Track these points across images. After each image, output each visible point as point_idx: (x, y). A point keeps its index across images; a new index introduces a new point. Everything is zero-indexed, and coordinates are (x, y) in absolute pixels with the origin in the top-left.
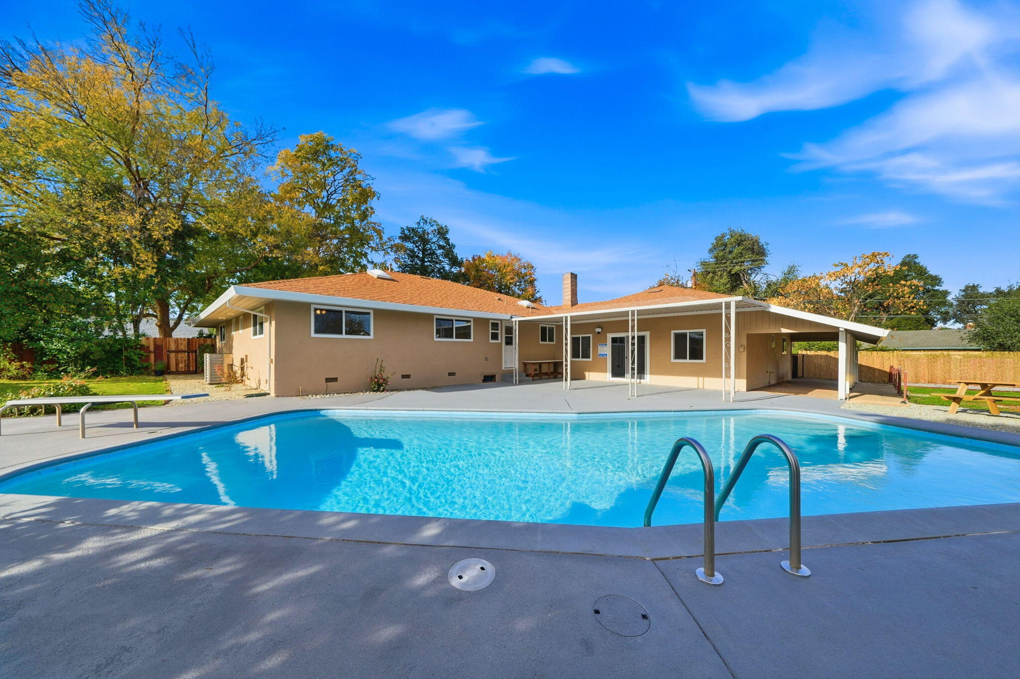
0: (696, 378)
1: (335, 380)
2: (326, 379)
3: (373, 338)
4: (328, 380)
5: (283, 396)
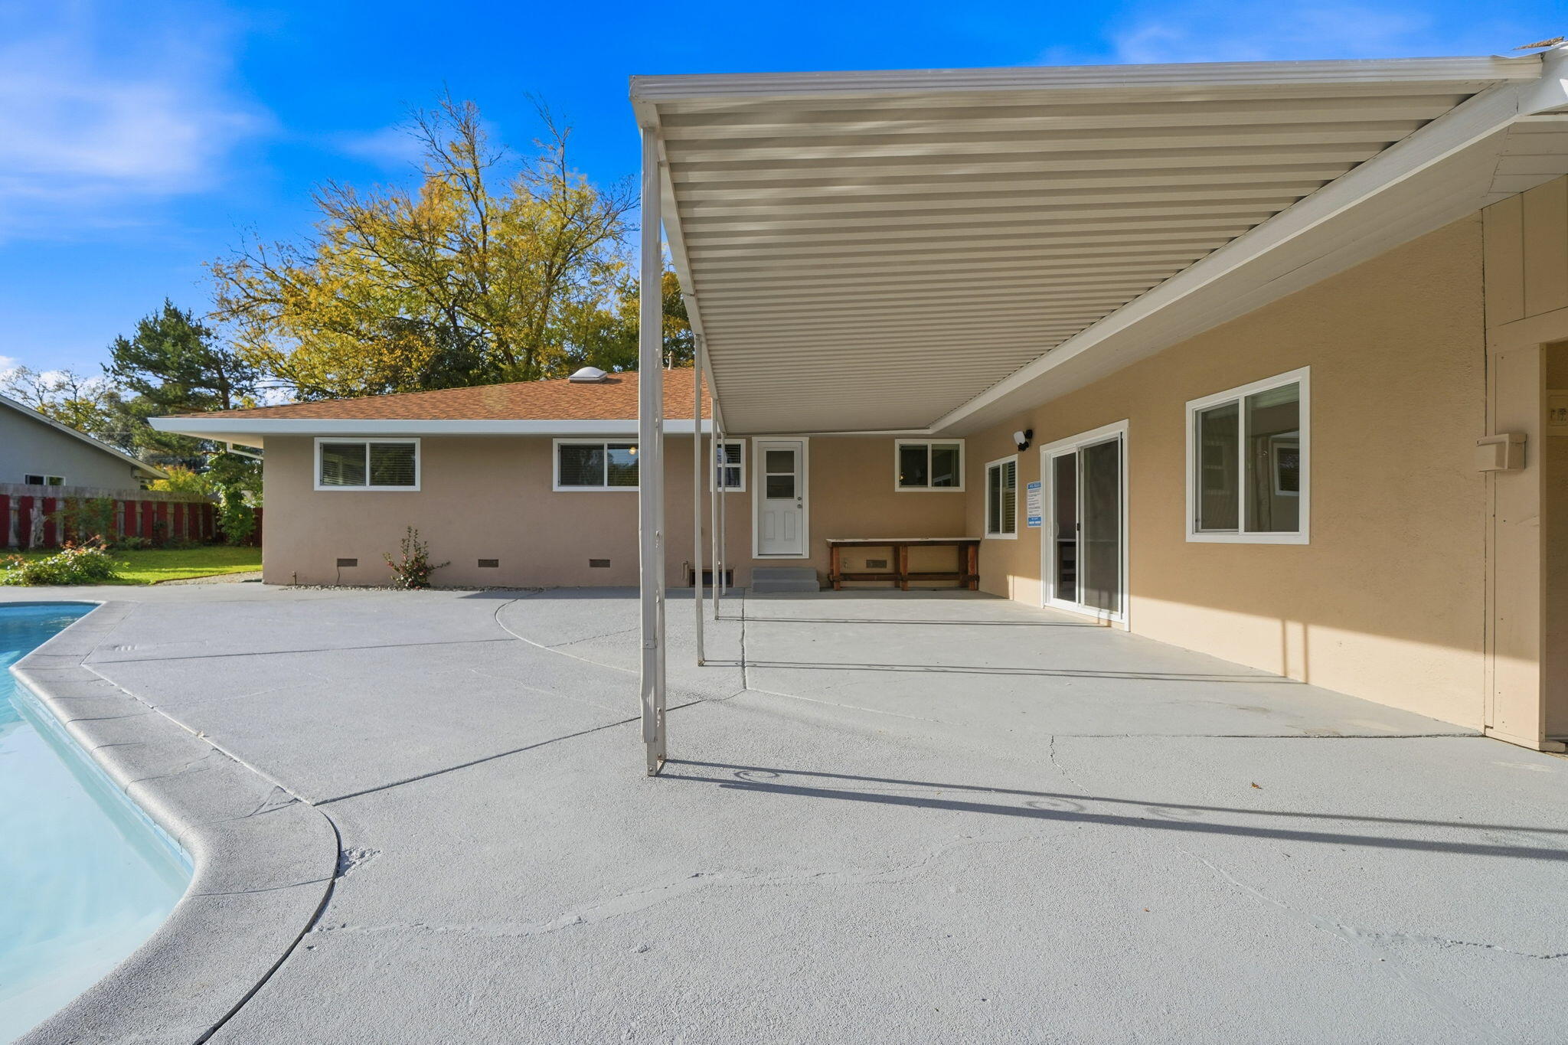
0: (1274, 625)
1: (352, 562)
2: (339, 560)
3: (419, 490)
4: (342, 562)
5: (273, 584)
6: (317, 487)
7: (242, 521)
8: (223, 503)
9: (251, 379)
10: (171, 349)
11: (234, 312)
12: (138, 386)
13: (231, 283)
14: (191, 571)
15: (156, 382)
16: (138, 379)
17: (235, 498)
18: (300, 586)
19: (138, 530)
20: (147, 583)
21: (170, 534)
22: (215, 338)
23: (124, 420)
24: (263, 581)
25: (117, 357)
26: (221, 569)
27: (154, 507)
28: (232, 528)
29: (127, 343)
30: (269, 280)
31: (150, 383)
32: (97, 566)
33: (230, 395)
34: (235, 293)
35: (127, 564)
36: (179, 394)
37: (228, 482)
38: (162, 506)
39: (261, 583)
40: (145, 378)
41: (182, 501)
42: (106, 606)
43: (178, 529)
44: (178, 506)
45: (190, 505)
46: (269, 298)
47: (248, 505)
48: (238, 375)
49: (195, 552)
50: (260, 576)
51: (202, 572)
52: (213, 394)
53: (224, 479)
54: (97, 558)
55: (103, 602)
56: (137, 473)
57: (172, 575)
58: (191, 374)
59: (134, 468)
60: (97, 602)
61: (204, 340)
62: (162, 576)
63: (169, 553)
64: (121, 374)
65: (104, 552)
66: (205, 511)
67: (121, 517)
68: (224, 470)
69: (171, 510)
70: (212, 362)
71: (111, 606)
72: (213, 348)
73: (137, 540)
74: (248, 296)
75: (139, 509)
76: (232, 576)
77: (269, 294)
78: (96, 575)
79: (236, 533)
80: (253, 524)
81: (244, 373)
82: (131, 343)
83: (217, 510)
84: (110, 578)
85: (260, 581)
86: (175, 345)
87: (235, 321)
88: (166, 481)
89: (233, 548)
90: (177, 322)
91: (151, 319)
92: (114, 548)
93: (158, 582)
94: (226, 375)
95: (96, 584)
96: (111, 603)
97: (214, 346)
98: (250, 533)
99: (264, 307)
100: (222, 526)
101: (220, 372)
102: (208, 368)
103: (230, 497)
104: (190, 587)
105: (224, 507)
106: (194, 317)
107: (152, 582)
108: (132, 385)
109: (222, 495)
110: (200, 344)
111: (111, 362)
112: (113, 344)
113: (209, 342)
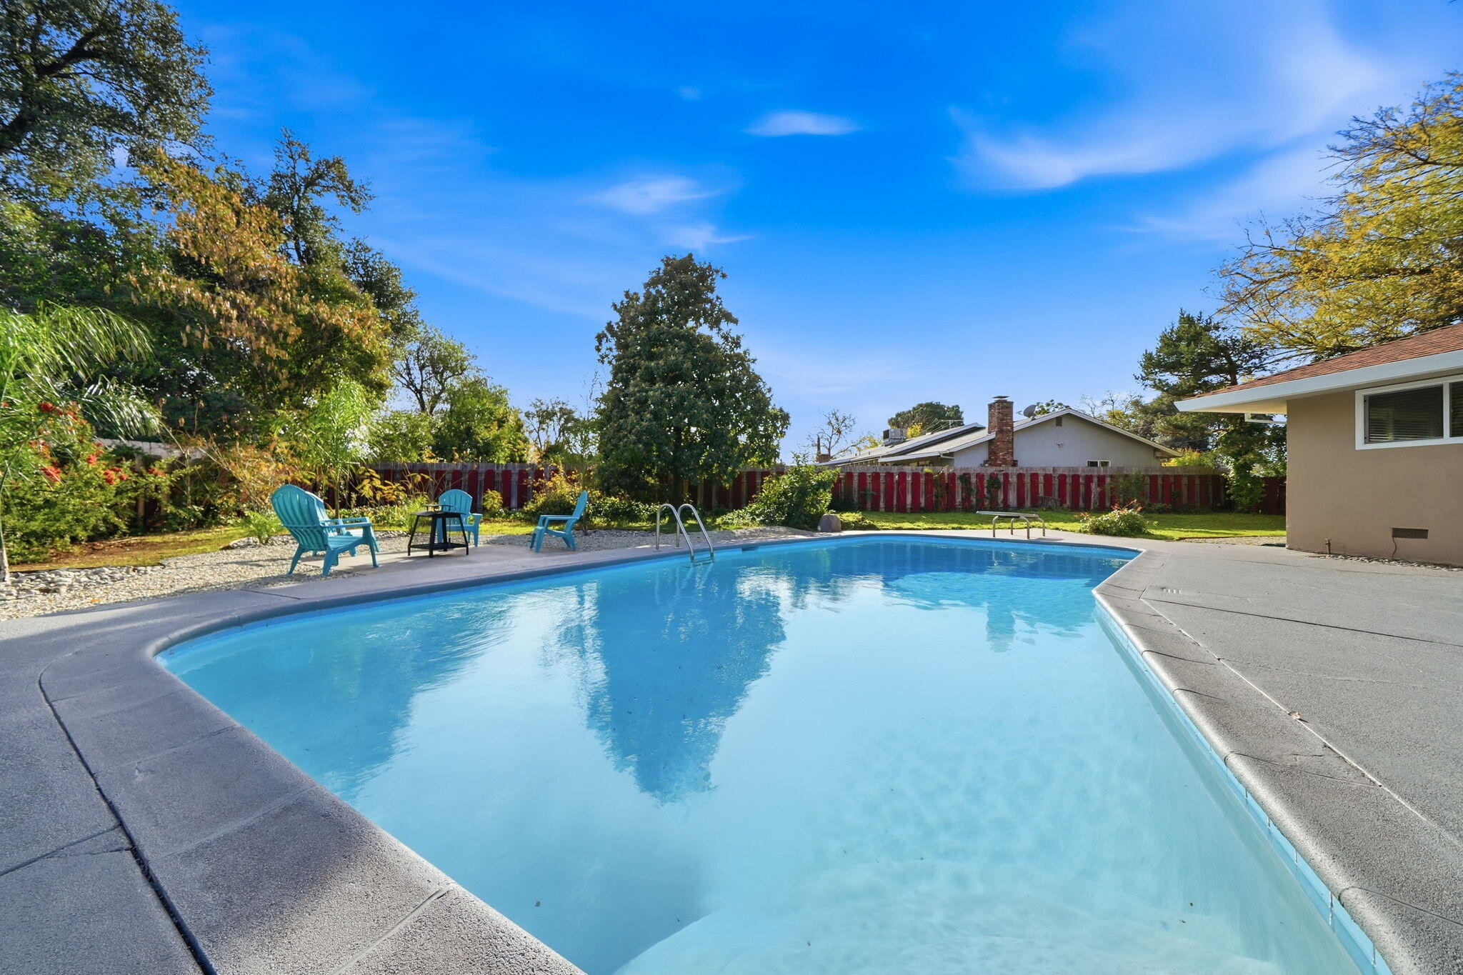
1: (1417, 534)
2: (1394, 529)
4: (1401, 533)
5: (1299, 550)
6: (1360, 444)
7: (1251, 490)
8: (1232, 474)
9: (1259, 358)
10: (1186, 349)
11: (1242, 301)
12: (1159, 386)
13: (1236, 276)
14: (1207, 532)
15: (1172, 379)
16: (1159, 380)
17: (1243, 469)
18: (1337, 555)
19: (1160, 498)
20: (1171, 539)
21: (1185, 501)
22: (1224, 329)
23: (1145, 418)
24: (1287, 546)
25: (1145, 367)
26: (1236, 532)
27: (1172, 480)
28: (1240, 496)
29: (1151, 354)
30: (1277, 258)
31: (1169, 381)
32: (1135, 524)
33: (1237, 376)
34: (1241, 285)
35: (1156, 522)
36: (1192, 384)
37: (1236, 455)
38: (1178, 478)
39: (1285, 549)
40: (1163, 378)
41: (1194, 473)
42: (1146, 554)
43: (1190, 497)
44: (1191, 478)
45: (1200, 477)
46: (1278, 275)
47: (1257, 475)
48: (1246, 355)
49: (1207, 517)
50: (1283, 540)
51: (1217, 533)
52: (1222, 379)
53: (1234, 452)
54: (1134, 517)
55: (1144, 551)
56: (1158, 454)
57: (1191, 535)
58: (1204, 366)
59: (1156, 450)
60: (1139, 549)
61: (1214, 334)
62: (1183, 535)
63: (1184, 517)
64: (1148, 379)
65: (1140, 512)
66: (1215, 480)
67: (1148, 488)
68: (1233, 443)
69: (1185, 481)
70: (1221, 350)
71: (1149, 553)
72: (1222, 338)
73: (1159, 505)
74: (1255, 282)
75: (1160, 482)
76: (1250, 539)
77: (1277, 272)
78: (1134, 530)
79: (1245, 501)
80: (1262, 493)
81: (1253, 352)
82: (1154, 353)
83: (1226, 480)
84: (1144, 533)
85: (1283, 546)
86: (1188, 345)
87: (1243, 307)
88: (1181, 459)
89: (1242, 515)
90: (1190, 327)
91: (1169, 330)
92: (1146, 511)
93: (1181, 539)
94: (1234, 359)
95: (1134, 537)
96: (1150, 551)
97: (1223, 336)
98: (1259, 501)
99: (1272, 286)
100: (1231, 495)
101: (1228, 358)
102: (1217, 356)
103: (1237, 468)
104: (1209, 546)
105: (1233, 477)
106: (1205, 317)
107: (1176, 538)
108: (1155, 386)
109: (1230, 467)
110: (1210, 337)
111: (1140, 372)
112: (1141, 359)
113: (1218, 334)
